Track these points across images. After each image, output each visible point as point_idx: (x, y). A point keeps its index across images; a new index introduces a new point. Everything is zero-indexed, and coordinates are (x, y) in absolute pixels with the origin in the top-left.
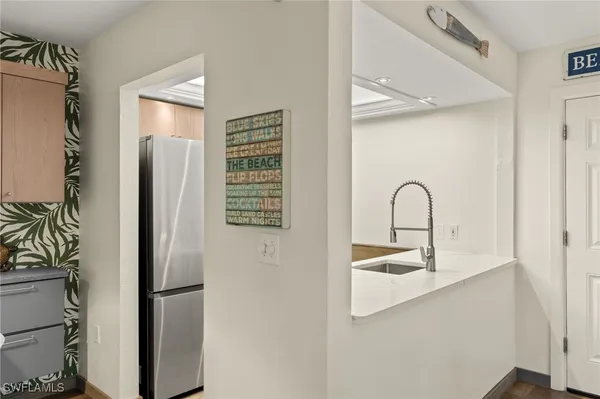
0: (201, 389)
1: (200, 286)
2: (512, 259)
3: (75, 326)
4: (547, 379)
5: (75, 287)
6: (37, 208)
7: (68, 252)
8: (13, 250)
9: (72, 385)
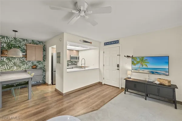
0: (55, 84)
1: (55, 71)
2: (98, 68)
3: (45, 76)
4: (102, 83)
5: (44, 71)
6: (40, 61)
7: (44, 67)
8: (37, 66)
9: (44, 83)
